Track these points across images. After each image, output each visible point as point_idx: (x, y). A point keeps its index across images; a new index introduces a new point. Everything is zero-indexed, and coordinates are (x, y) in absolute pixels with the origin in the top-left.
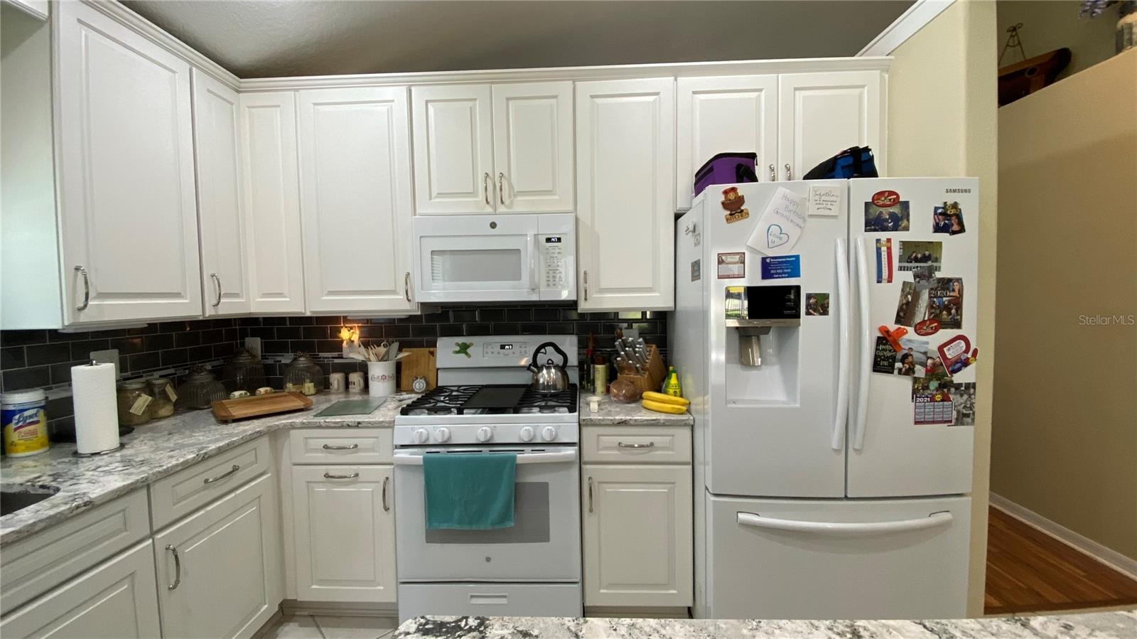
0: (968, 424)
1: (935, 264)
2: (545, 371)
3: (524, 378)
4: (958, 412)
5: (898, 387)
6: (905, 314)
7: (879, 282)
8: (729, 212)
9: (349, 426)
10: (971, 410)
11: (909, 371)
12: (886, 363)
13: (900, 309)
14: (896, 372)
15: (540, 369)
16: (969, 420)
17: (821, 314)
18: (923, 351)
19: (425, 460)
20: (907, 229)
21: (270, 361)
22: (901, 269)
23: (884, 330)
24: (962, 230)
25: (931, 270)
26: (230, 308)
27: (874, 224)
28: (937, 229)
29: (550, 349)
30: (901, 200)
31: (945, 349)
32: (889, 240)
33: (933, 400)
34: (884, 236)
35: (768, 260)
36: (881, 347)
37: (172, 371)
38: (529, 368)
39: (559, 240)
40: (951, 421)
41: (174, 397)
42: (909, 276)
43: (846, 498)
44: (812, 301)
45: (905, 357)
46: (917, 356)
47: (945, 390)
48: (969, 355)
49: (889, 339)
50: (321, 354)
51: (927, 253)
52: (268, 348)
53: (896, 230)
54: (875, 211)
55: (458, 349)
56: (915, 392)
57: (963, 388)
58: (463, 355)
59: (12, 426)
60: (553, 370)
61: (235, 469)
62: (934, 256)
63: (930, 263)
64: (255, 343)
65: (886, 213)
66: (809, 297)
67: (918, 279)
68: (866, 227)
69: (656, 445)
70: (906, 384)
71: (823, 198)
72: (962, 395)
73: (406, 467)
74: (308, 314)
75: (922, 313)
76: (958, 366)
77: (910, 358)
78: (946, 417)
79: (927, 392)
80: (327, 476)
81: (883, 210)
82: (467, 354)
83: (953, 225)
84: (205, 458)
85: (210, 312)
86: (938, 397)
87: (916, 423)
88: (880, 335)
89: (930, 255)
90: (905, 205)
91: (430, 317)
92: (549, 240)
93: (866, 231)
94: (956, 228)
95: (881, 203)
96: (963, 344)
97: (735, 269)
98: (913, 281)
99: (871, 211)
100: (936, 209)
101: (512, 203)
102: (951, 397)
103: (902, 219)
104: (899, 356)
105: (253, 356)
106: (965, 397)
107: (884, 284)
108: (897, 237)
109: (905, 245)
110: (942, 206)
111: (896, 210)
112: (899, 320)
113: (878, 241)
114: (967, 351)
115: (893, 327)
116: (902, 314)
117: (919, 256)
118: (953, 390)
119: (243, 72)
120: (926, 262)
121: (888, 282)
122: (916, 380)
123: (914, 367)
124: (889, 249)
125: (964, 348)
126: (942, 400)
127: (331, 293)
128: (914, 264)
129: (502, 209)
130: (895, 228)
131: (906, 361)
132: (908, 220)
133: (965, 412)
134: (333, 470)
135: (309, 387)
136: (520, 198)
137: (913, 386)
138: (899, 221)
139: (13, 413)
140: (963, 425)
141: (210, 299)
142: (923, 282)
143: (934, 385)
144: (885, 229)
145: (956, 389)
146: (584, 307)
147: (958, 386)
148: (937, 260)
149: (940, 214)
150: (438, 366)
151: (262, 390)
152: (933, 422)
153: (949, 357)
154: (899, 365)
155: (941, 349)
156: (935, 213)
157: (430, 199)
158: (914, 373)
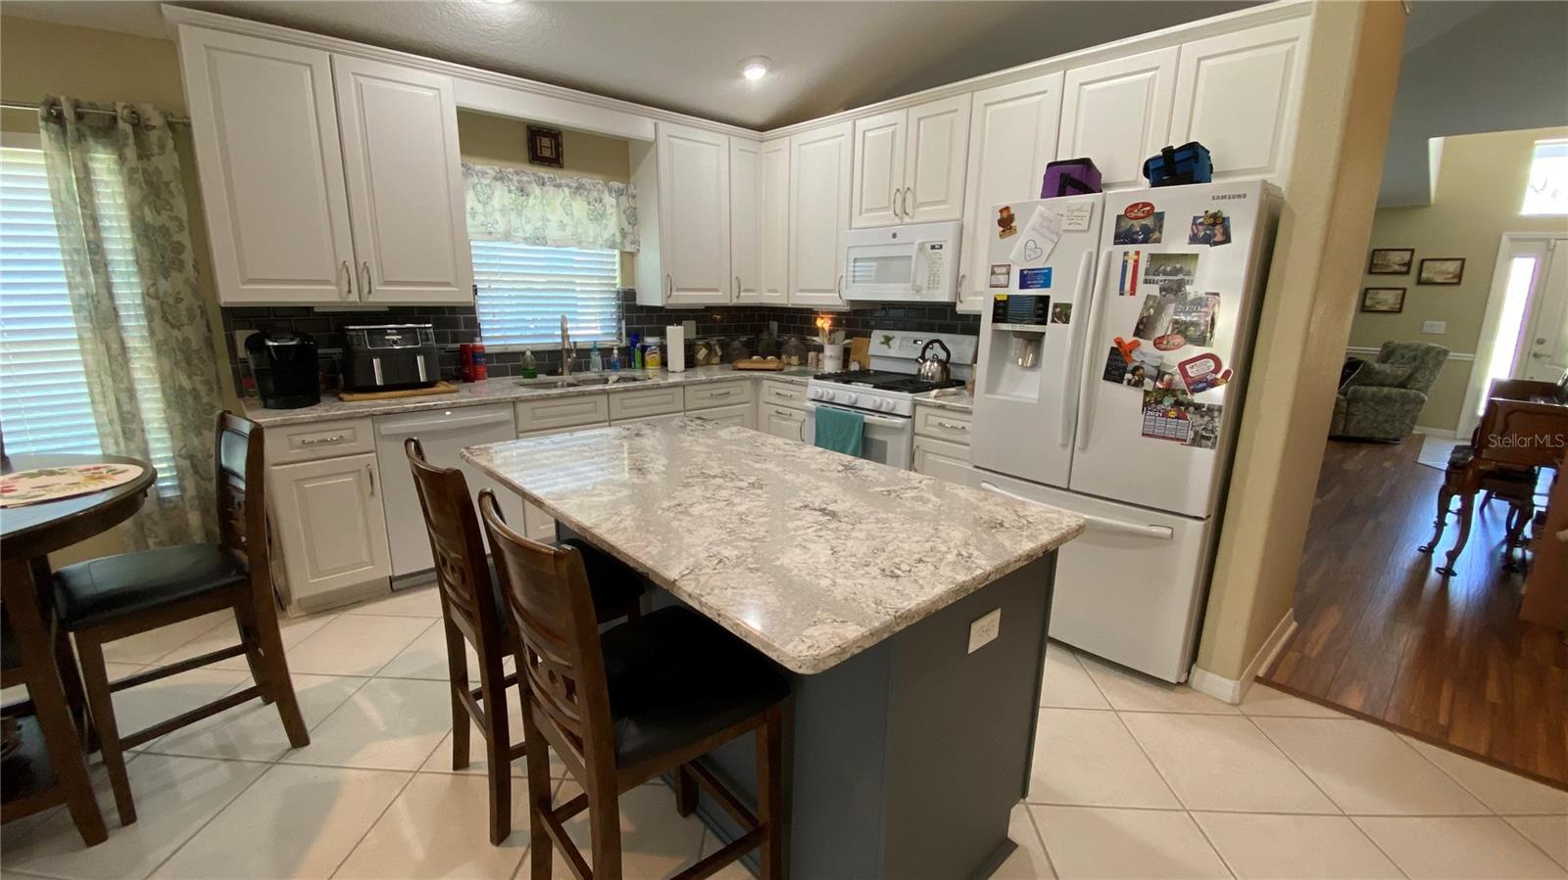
0: (1206, 447)
1: (1186, 278)
2: (928, 363)
3: (912, 369)
4: (1196, 433)
5: (1128, 397)
6: (1143, 328)
7: (1122, 294)
8: (1002, 229)
9: (787, 382)
10: (1213, 432)
11: (1138, 384)
12: (1116, 373)
13: (1140, 322)
14: (1125, 382)
15: (925, 361)
16: (1209, 443)
17: (1064, 323)
18: (1155, 365)
19: (817, 409)
20: (1158, 241)
21: (781, 339)
22: (1146, 282)
23: (1119, 342)
24: (1227, 240)
25: (1181, 284)
26: (748, 299)
27: (1123, 237)
28: (1194, 239)
29: (936, 345)
30: (1155, 211)
31: (1187, 367)
32: (1137, 253)
33: (1165, 415)
34: (1131, 248)
35: (1025, 272)
36: (1114, 357)
37: (723, 338)
38: (917, 360)
39: (941, 247)
40: (1185, 441)
41: (720, 353)
42: (1154, 289)
43: (1068, 490)
44: (1058, 310)
45: (1137, 369)
46: (1149, 370)
47: (1183, 408)
48: (1219, 376)
49: (1121, 350)
50: (809, 337)
51: (1178, 266)
52: (782, 330)
53: (1147, 243)
54: (1126, 224)
55: (883, 340)
56: (1146, 404)
57: (1205, 409)
58: (886, 346)
59: (647, 353)
60: (936, 364)
61: (728, 393)
62: (1186, 269)
63: (1180, 277)
64: (774, 325)
65: (1137, 225)
66: (1056, 306)
67: (1163, 293)
68: (1115, 239)
69: (967, 429)
70: (1136, 397)
71: (1076, 214)
72: (1202, 417)
73: (809, 412)
74: (790, 306)
75: (1163, 327)
76: (1201, 385)
77: (1141, 371)
78: (1179, 435)
79: (1160, 407)
80: (777, 412)
81: (1134, 222)
82: (888, 345)
83: (1215, 235)
84: (711, 382)
85: (735, 302)
86: (1173, 414)
87: (1143, 435)
88: (1115, 346)
89: (1181, 268)
90: (1160, 217)
91: (855, 312)
92: (933, 247)
93: (1115, 244)
94: (1219, 238)
95: (1133, 215)
96: (1212, 364)
97: (1002, 279)
98: (1158, 294)
99: (1123, 224)
100: (1195, 218)
101: (914, 213)
102: (1189, 416)
103: (1154, 231)
104: (1130, 367)
105: (770, 334)
106: (1207, 418)
107: (1127, 296)
108: (1146, 250)
109: (1153, 257)
110: (1203, 214)
111: (1149, 222)
112: (1138, 332)
113: (1126, 254)
114: (1217, 370)
115: (1128, 338)
116: (1141, 327)
117: (1169, 269)
118: (1192, 409)
119: (762, 128)
120: (1176, 275)
121: (1131, 294)
122: (1146, 393)
123: (1144, 379)
124: (1136, 262)
125: (1213, 368)
126: (1177, 418)
127: (802, 291)
128: (1161, 277)
129: (907, 220)
130: (1145, 241)
131: (1137, 373)
132: (1160, 232)
133: (1204, 434)
134: (781, 409)
135: (795, 360)
136: (921, 209)
137: (1144, 399)
138: (1148, 235)
139: (648, 347)
140: (1201, 446)
141: (735, 294)
142: (1171, 296)
143: (1168, 401)
144: (1134, 241)
145: (1196, 409)
146: (960, 309)
147: (1198, 407)
148: (1189, 273)
149: (1201, 224)
150: (870, 353)
151: (769, 358)
152: (1164, 438)
153: (1192, 375)
154: (1128, 376)
155: (1182, 366)
156: (1194, 223)
157: (860, 214)
158: (1143, 385)
